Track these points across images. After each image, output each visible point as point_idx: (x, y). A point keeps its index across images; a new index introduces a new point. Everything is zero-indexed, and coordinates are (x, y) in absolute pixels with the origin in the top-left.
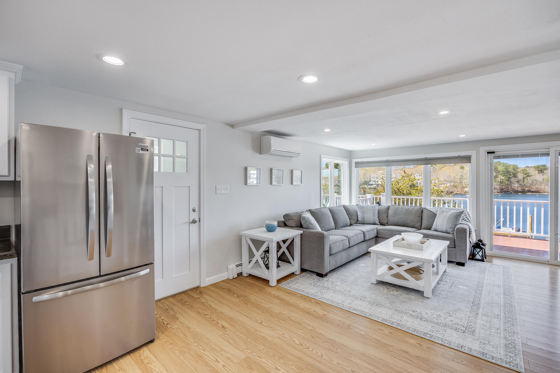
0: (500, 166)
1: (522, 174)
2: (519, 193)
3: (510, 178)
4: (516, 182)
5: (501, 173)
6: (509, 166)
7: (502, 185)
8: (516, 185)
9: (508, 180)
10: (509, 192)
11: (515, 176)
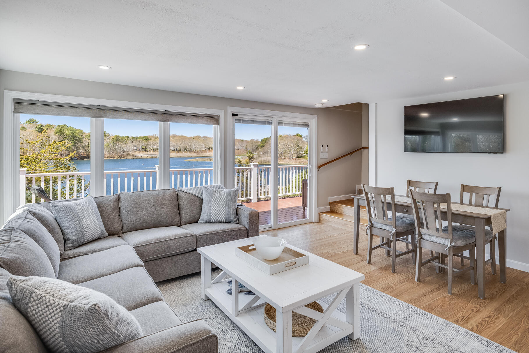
0: (66, 130)
1: (87, 140)
2: (85, 158)
3: (76, 143)
4: (81, 147)
5: (68, 137)
6: (75, 131)
7: (69, 151)
8: (81, 150)
9: (74, 146)
10: (76, 158)
11: (81, 142)
